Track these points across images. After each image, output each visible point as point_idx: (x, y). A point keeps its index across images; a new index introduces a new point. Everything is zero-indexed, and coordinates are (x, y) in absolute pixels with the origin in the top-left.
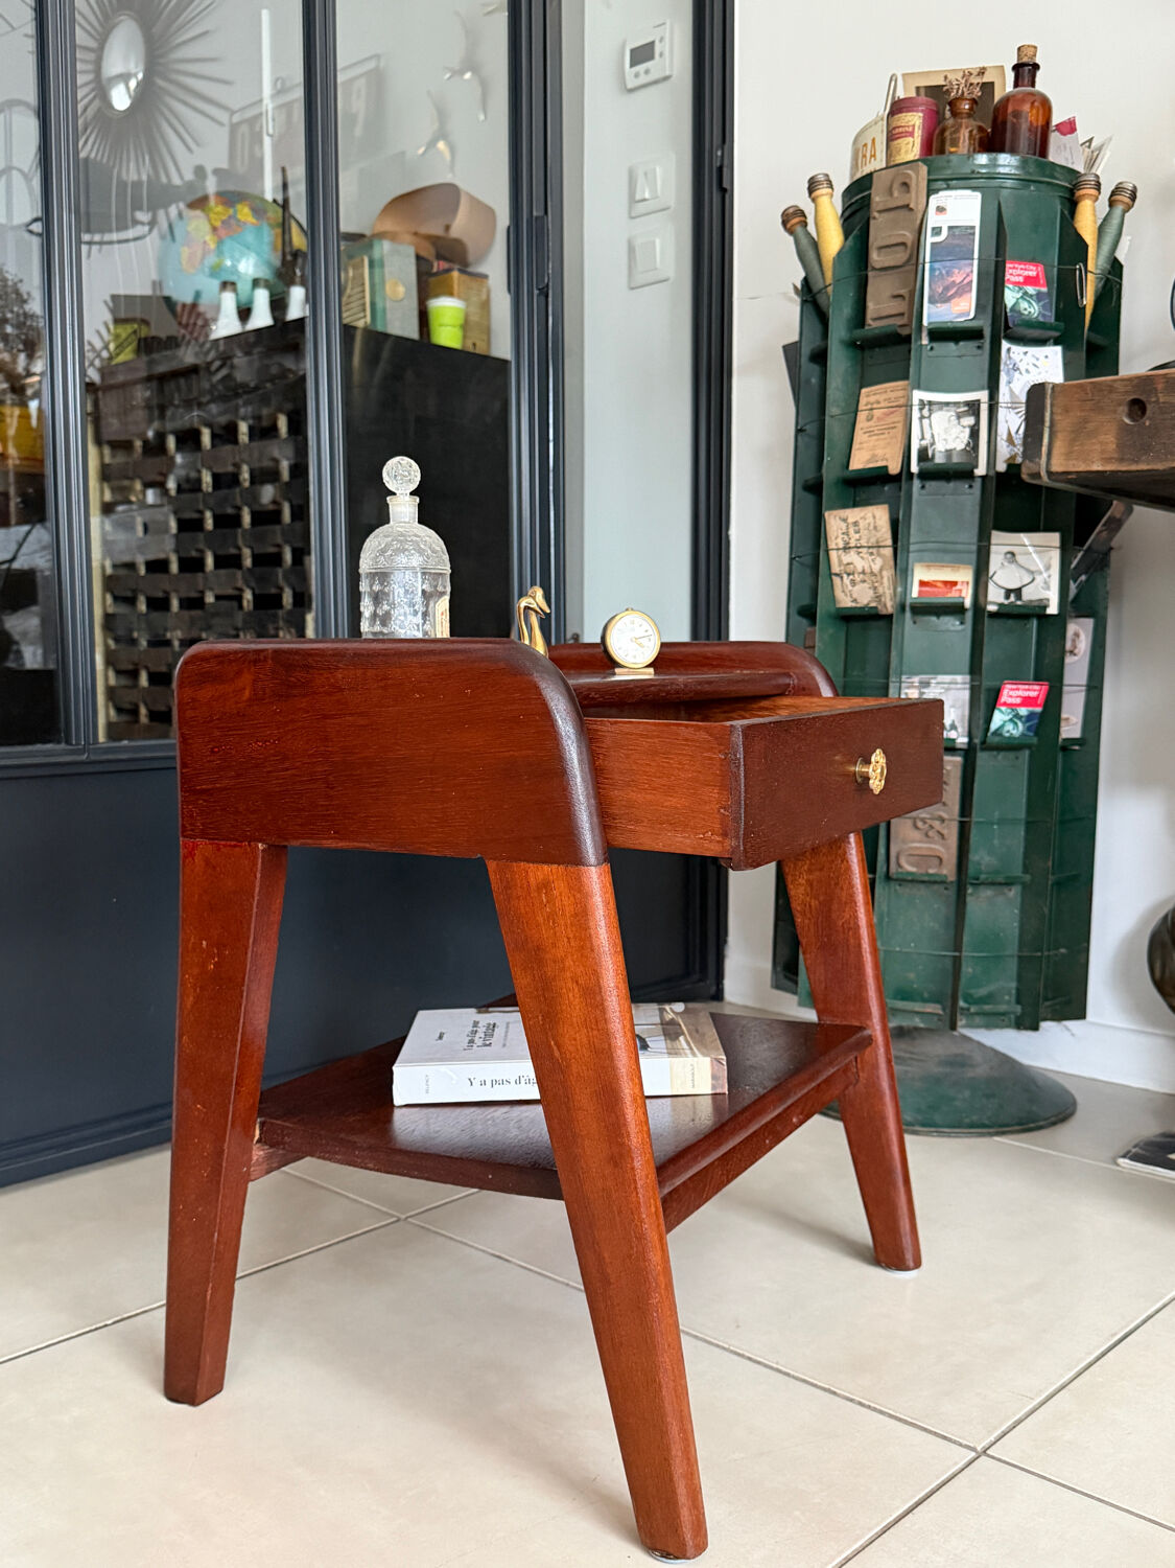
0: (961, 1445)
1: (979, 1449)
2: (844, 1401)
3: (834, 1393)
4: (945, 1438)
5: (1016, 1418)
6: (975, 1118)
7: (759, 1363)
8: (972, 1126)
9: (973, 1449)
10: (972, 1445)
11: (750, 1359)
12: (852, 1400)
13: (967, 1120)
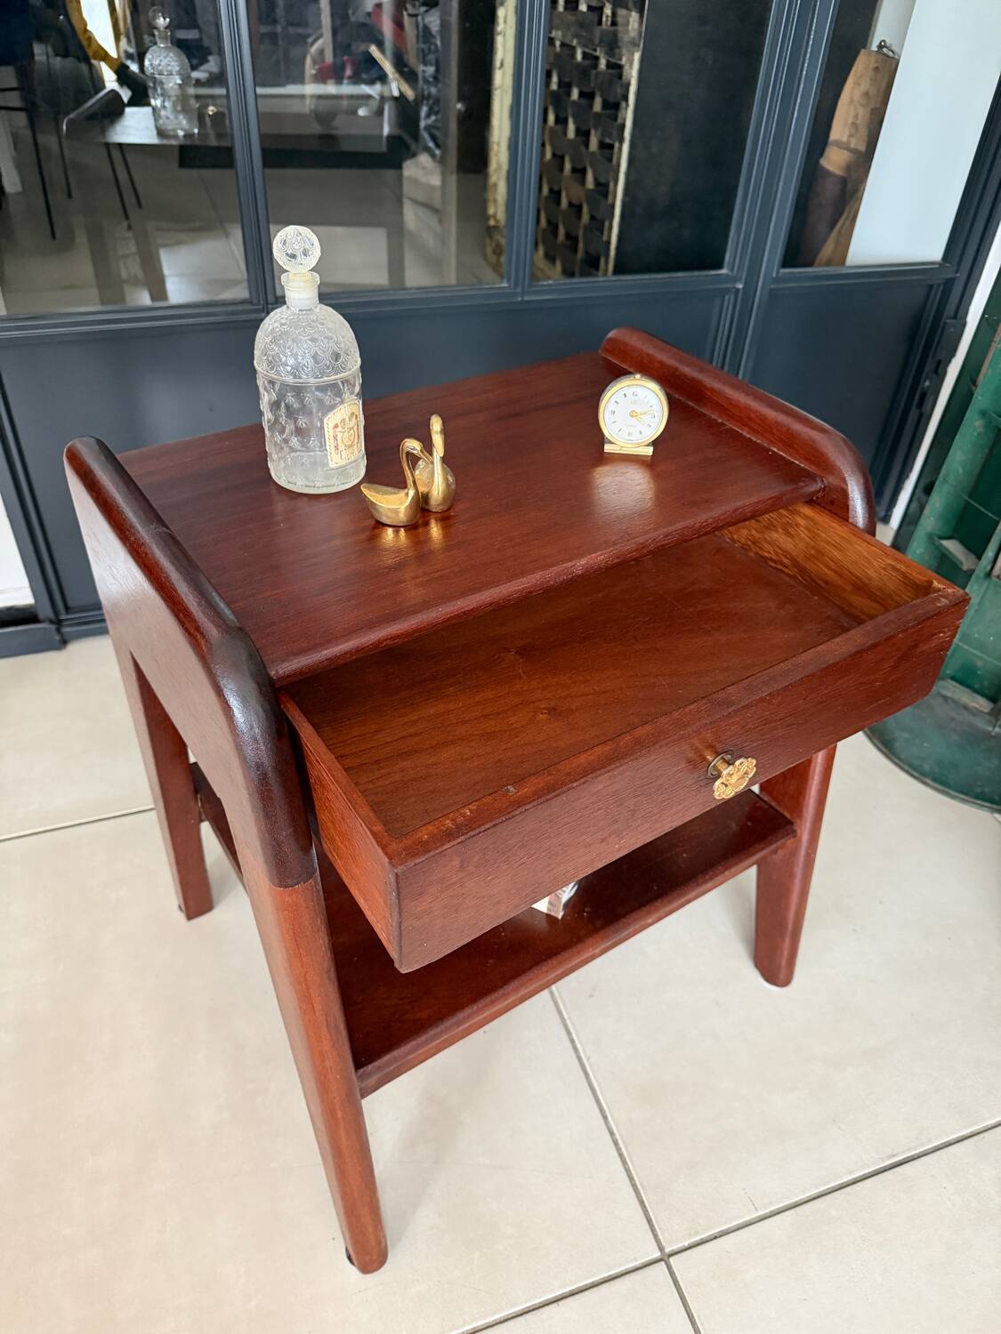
0: (656, 1236)
1: (667, 1250)
2: (607, 1131)
3: (605, 1118)
4: (649, 1221)
5: (723, 1228)
6: (987, 790)
7: (575, 1049)
8: (977, 797)
9: (661, 1248)
10: (664, 1244)
11: (572, 1041)
12: (612, 1133)
13: (979, 790)
